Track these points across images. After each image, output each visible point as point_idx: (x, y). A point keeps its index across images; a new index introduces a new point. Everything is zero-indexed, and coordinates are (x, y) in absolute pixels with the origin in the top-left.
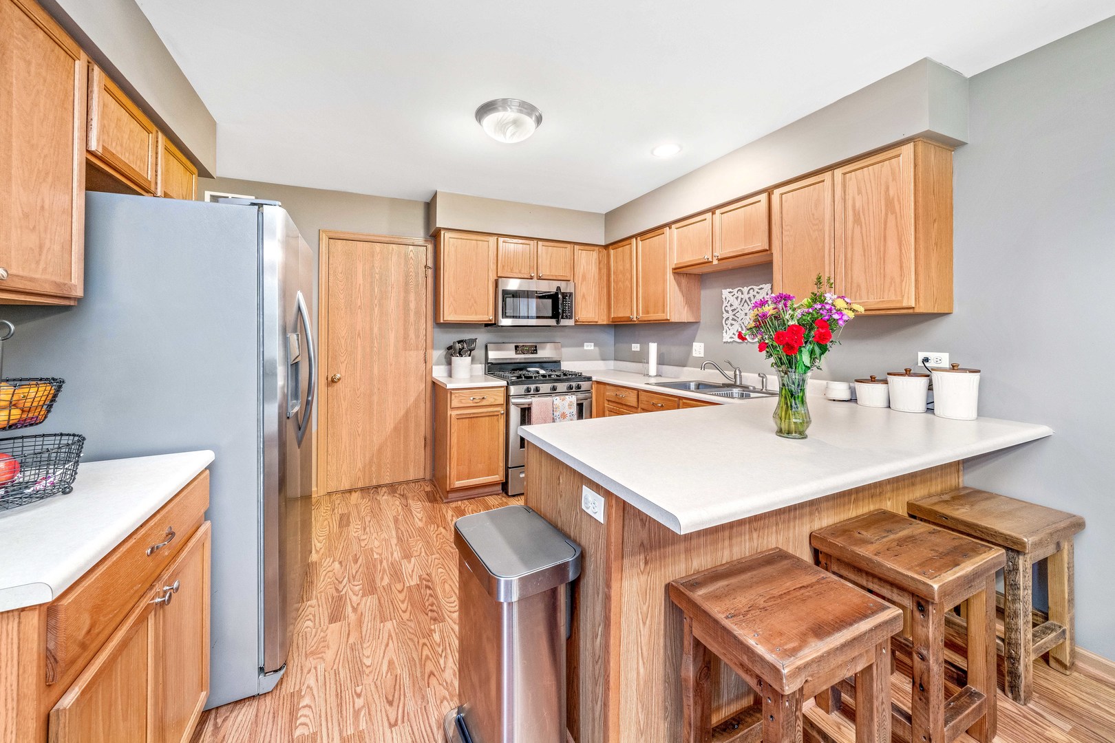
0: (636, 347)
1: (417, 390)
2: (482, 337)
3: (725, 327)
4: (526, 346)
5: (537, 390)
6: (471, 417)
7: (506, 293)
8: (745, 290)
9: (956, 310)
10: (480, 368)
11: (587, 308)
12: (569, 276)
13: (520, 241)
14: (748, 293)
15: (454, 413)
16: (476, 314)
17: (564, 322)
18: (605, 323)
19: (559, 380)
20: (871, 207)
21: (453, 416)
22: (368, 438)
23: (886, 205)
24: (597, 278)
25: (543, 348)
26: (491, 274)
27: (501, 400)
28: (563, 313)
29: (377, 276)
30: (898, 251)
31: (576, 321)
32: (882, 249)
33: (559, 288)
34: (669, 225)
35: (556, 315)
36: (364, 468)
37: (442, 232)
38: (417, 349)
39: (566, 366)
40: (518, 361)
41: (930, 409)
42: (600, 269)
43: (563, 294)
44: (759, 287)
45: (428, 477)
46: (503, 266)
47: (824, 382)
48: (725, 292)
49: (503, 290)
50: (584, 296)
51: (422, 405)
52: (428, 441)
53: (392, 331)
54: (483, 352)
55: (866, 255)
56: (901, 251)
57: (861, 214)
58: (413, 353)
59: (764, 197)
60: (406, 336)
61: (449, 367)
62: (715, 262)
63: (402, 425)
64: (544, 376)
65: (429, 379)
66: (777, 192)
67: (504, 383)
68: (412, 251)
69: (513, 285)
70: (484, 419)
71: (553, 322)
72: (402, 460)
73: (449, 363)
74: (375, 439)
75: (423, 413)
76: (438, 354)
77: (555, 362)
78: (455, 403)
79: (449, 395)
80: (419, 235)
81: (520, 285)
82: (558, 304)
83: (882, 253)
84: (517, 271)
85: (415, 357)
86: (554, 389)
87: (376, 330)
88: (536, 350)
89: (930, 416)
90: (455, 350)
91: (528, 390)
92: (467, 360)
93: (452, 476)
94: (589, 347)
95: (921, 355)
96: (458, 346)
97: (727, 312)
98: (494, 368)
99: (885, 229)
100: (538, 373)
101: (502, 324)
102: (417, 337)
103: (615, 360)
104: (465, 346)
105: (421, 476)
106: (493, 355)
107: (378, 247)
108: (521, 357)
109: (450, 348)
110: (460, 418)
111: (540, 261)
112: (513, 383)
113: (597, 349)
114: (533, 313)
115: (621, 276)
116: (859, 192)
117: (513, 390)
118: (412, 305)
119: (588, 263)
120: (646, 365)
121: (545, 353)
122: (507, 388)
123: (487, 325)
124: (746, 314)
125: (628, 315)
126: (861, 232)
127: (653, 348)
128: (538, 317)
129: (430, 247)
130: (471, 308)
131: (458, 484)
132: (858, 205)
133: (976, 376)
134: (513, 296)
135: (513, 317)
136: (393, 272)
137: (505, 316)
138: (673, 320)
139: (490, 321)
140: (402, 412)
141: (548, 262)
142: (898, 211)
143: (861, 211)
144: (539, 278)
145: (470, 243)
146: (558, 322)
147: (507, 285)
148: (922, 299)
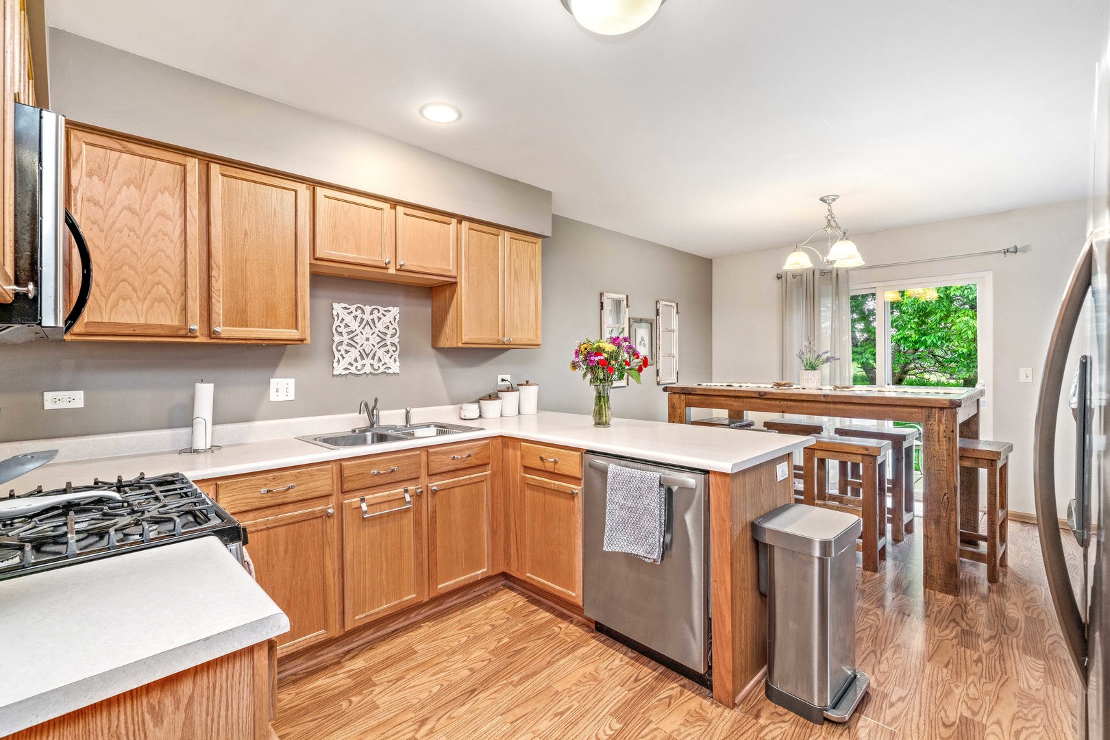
3: (337, 355)
8: (368, 309)
14: (372, 313)
34: (312, 183)
44: (386, 309)
48: (338, 308)
59: (453, 222)
66: (466, 224)
95: (500, 377)
97: (341, 334)
124: (368, 339)
127: (205, 393)
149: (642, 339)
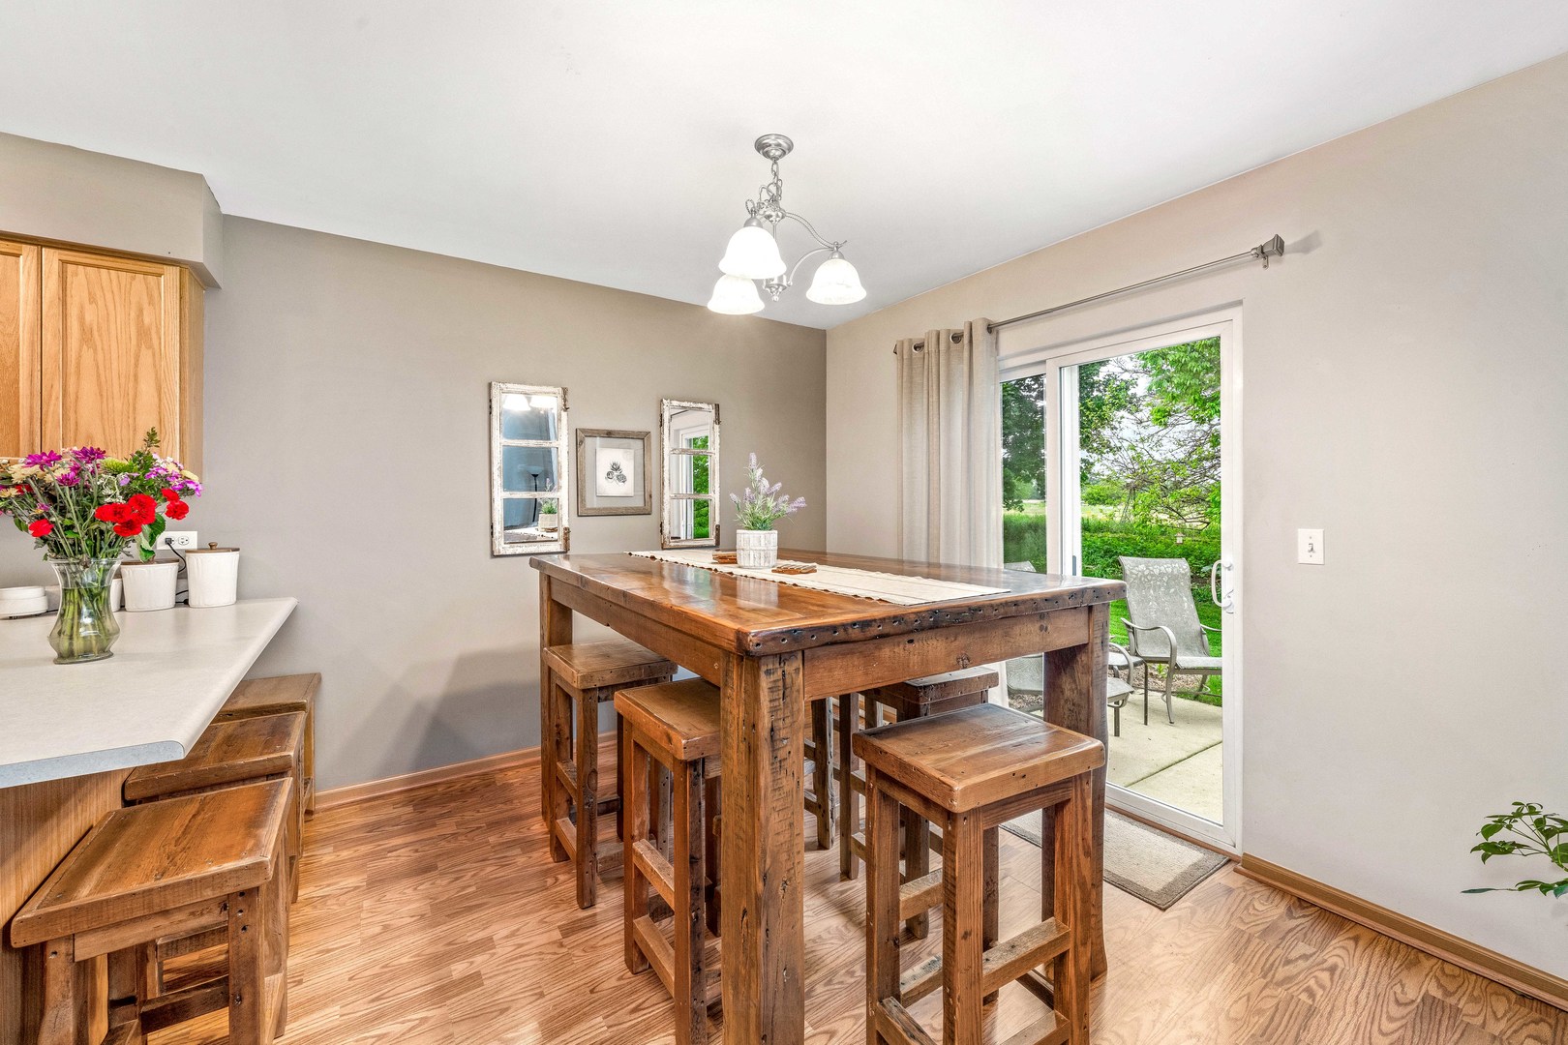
20: (113, 327)
23: (139, 334)
30: (157, 400)
32: (131, 393)
41: (183, 601)
55: (104, 394)
56: (160, 400)
57: (96, 333)
83: (131, 397)
89: (182, 609)
99: (136, 365)
116: (92, 300)
126: (95, 360)
132: (89, 318)
133: (235, 555)
142: (156, 347)
143: (95, 328)
149: (616, 468)
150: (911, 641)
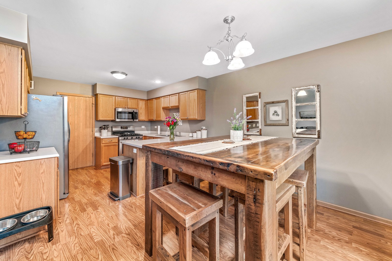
0: (156, 127)
1: (90, 140)
2: (111, 124)
4: (124, 127)
5: (127, 138)
6: (108, 146)
7: (118, 112)
8: (178, 113)
9: (206, 119)
10: (110, 133)
11: (142, 116)
12: (136, 107)
13: (122, 98)
15: (103, 145)
16: (109, 118)
17: (135, 120)
18: (147, 120)
19: (133, 136)
21: (103, 146)
22: (74, 154)
24: (145, 108)
25: (130, 127)
26: (113, 107)
27: (117, 141)
28: (135, 118)
29: (76, 106)
31: (139, 120)
33: (134, 111)
34: (161, 97)
35: (133, 118)
36: (72, 163)
37: (98, 95)
38: (90, 128)
39: (136, 132)
40: (122, 131)
42: (146, 106)
43: (135, 113)
45: (94, 165)
46: (117, 105)
47: (189, 133)
48: (174, 114)
49: (117, 112)
50: (141, 113)
51: (91, 144)
52: (93, 155)
53: (81, 122)
54: (111, 129)
58: (88, 129)
59: (178, 94)
60: (86, 124)
61: (100, 133)
62: (170, 107)
63: (85, 150)
64: (129, 135)
65: (94, 136)
66: (180, 94)
67: (118, 137)
68: (88, 99)
69: (120, 110)
70: (112, 146)
71: (132, 120)
72: (85, 160)
73: (100, 132)
74: (76, 154)
75: (92, 146)
76: (97, 129)
77: (133, 131)
78: (103, 142)
79: (101, 140)
80: (90, 94)
81: (122, 110)
82: (134, 115)
84: (121, 106)
85: (89, 130)
86: (132, 138)
87: (76, 122)
88: (127, 128)
90: (102, 128)
91: (125, 138)
92: (106, 131)
93: (103, 161)
94: (143, 127)
96: (104, 127)
98: (114, 133)
100: (128, 134)
101: (116, 121)
102: (90, 124)
103: (151, 131)
104: (106, 127)
105: (91, 165)
106: (114, 129)
107: (76, 98)
108: (123, 130)
109: (100, 127)
110: (105, 146)
111: (128, 103)
112: (120, 137)
113: (145, 127)
114: (127, 117)
115: (151, 108)
117: (120, 138)
118: (88, 115)
119: (142, 105)
120: (157, 132)
121: (130, 129)
122: (119, 138)
123: (112, 121)
125: (153, 118)
127: (159, 127)
128: (128, 119)
129: (94, 98)
130: (107, 116)
131: (104, 164)
134: (120, 113)
135: (120, 119)
136: (81, 105)
137: (118, 118)
138: (162, 120)
139: (113, 120)
140: (85, 147)
141: (131, 104)
144: (128, 108)
145: (107, 98)
146: (133, 120)
147: (118, 110)
148: (198, 117)
149: (276, 112)
150: (168, 158)
